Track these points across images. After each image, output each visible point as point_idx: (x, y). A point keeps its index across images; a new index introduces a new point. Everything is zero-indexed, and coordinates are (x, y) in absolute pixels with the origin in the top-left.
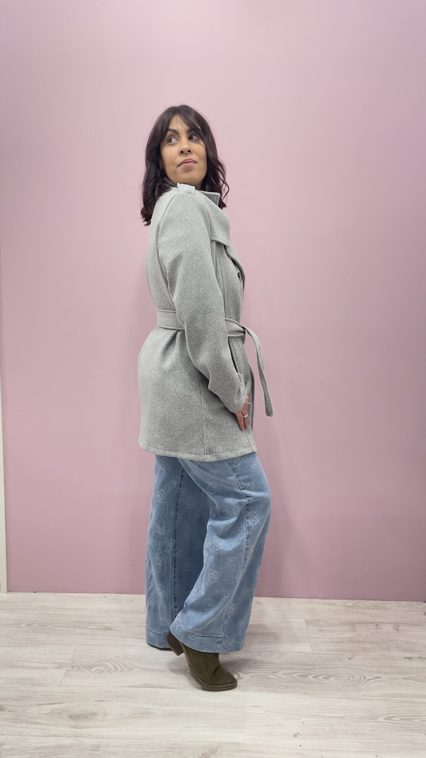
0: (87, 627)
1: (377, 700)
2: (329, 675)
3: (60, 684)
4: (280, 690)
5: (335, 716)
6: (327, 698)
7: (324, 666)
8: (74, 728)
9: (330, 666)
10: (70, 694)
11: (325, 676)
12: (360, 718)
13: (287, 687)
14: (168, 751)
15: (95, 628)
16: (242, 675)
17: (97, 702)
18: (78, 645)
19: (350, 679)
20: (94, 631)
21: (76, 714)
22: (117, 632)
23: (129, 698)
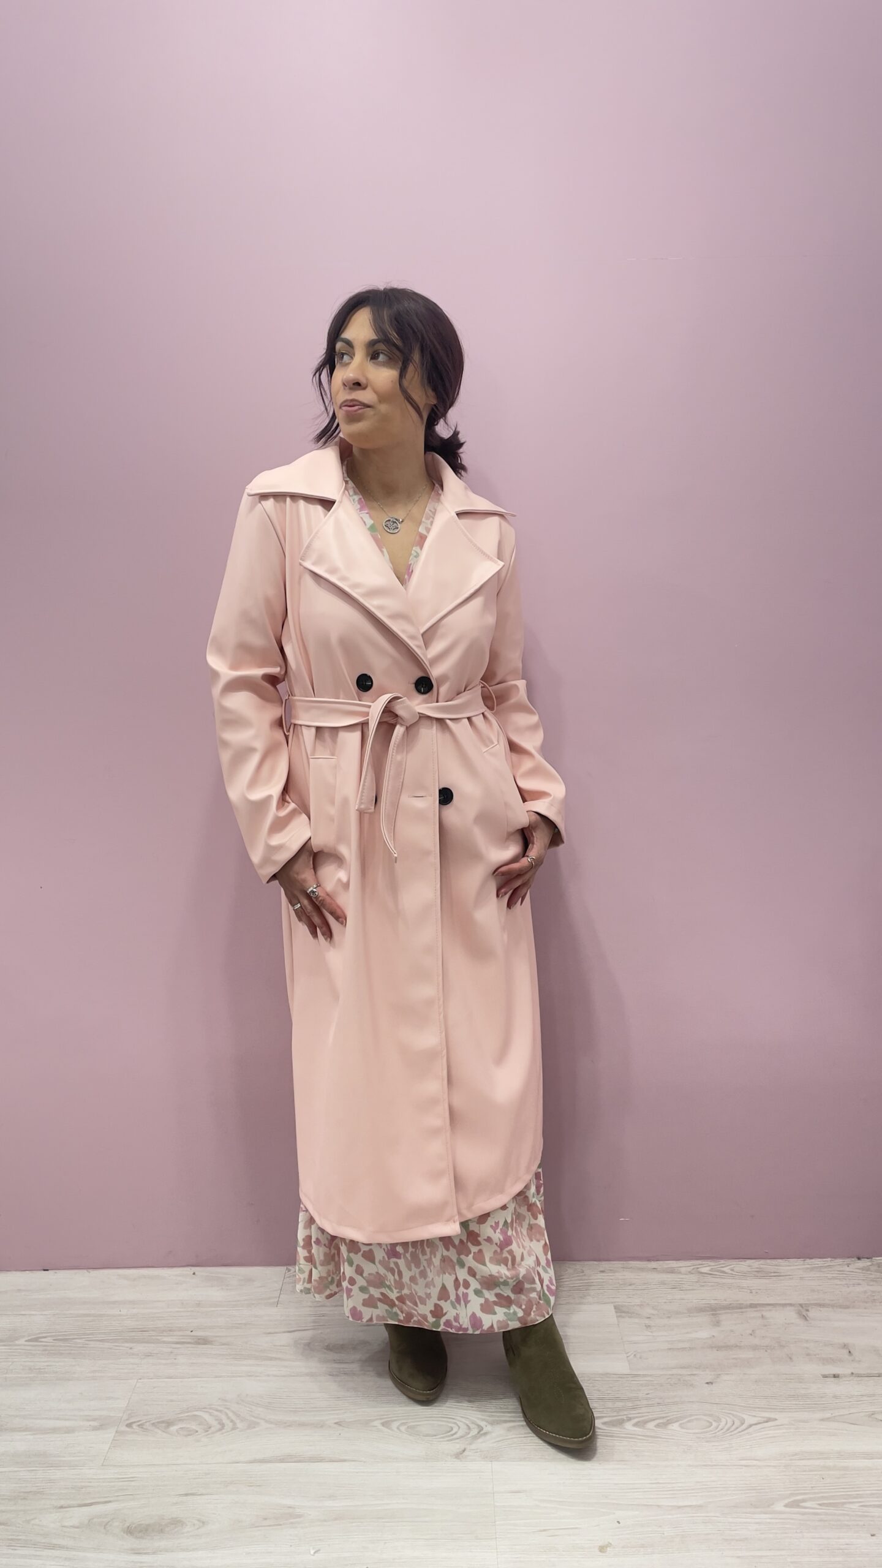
0: (157, 1339)
1: (769, 1466)
2: (668, 1418)
3: (104, 1461)
5: (684, 1504)
6: (666, 1466)
7: (658, 1400)
8: (137, 1553)
9: (669, 1401)
10: (127, 1483)
11: (661, 1421)
12: (734, 1507)
15: (175, 1340)
16: (486, 1426)
17: (184, 1498)
18: (140, 1379)
19: (712, 1425)
20: (173, 1348)
21: (140, 1525)
22: (223, 1347)
23: (251, 1486)
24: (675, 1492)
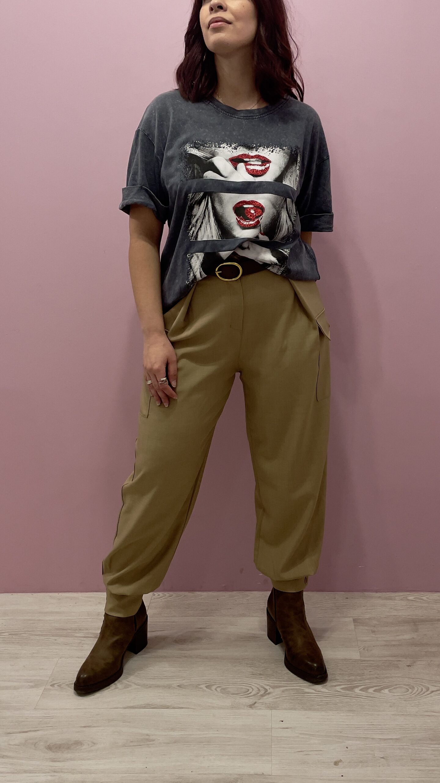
0: (72, 635)
2: (382, 686)
3: (36, 706)
4: (318, 706)
5: (388, 738)
6: (378, 715)
7: (376, 676)
8: (52, 761)
9: (383, 676)
10: (50, 719)
11: (377, 688)
12: (420, 740)
13: (327, 703)
15: (81, 635)
16: (270, 689)
17: (83, 729)
18: (60, 658)
19: (409, 691)
20: (81, 640)
21: (56, 744)
23: (124, 722)
24: (383, 730)
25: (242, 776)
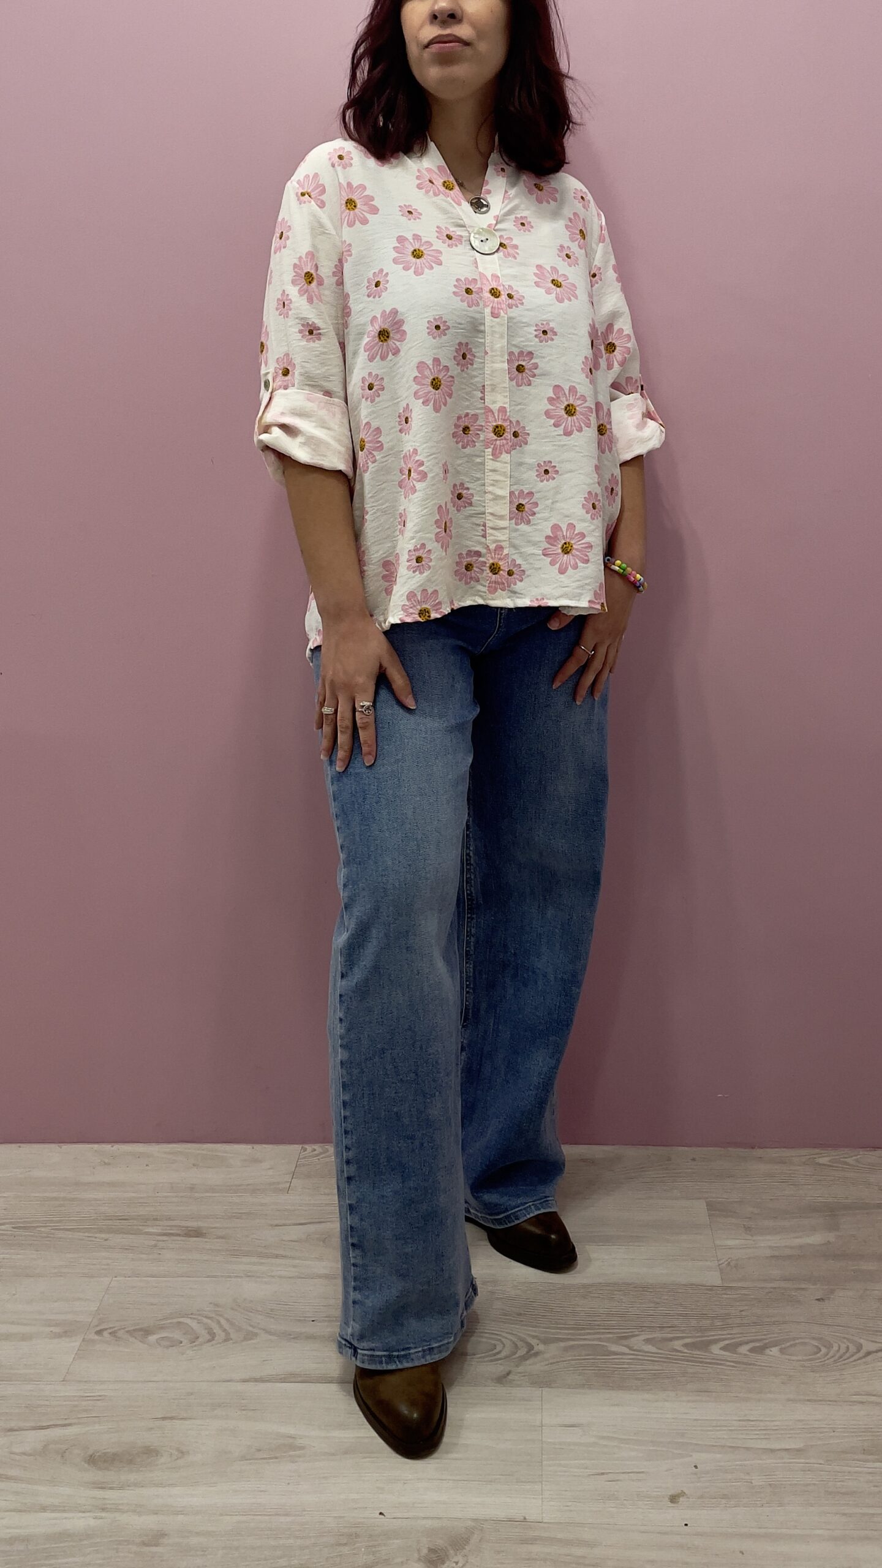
0: (139, 1229)
2: (766, 1341)
3: (66, 1376)
4: (636, 1381)
5: (778, 1447)
6: (759, 1400)
7: (754, 1319)
8: (99, 1488)
9: (768, 1320)
10: (91, 1402)
11: (758, 1344)
12: (843, 1452)
13: (655, 1374)
14: (340, 1545)
15: (160, 1231)
16: (538, 1345)
17: (160, 1422)
18: (116, 1277)
19: (821, 1351)
20: (158, 1241)
21: (105, 1454)
22: (218, 1240)
23: (244, 1410)
24: (768, 1432)
25: (482, 1522)
